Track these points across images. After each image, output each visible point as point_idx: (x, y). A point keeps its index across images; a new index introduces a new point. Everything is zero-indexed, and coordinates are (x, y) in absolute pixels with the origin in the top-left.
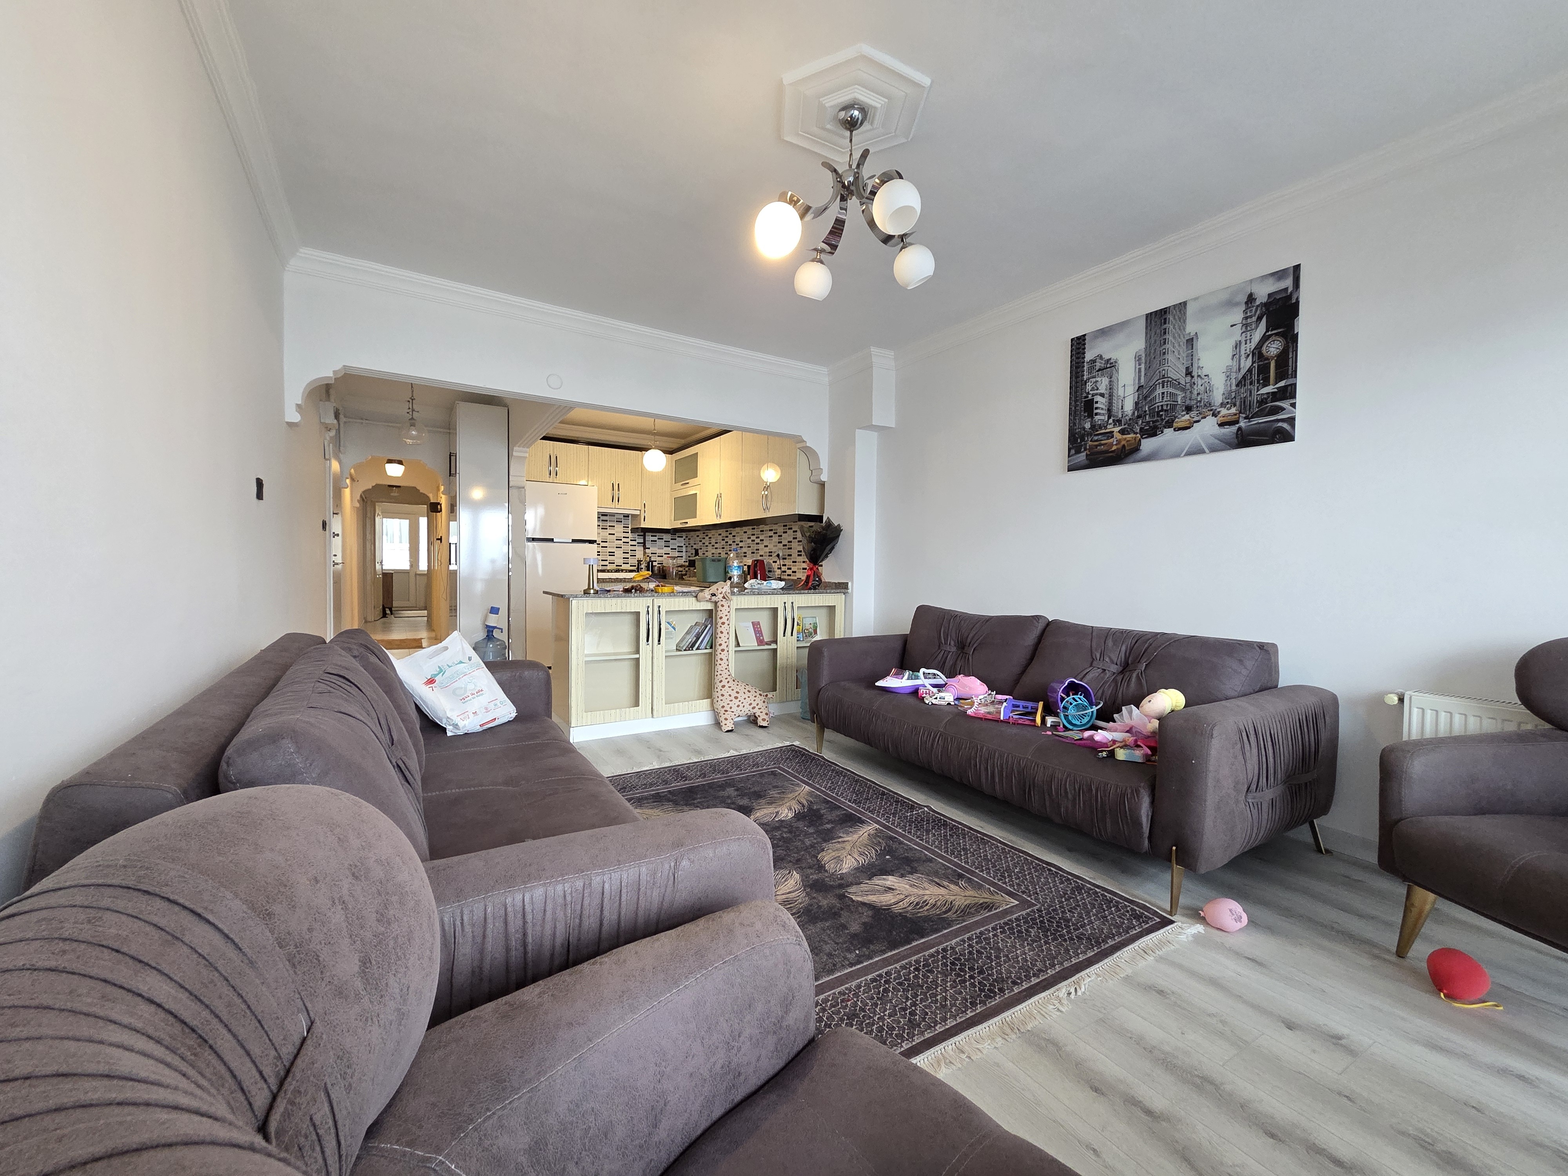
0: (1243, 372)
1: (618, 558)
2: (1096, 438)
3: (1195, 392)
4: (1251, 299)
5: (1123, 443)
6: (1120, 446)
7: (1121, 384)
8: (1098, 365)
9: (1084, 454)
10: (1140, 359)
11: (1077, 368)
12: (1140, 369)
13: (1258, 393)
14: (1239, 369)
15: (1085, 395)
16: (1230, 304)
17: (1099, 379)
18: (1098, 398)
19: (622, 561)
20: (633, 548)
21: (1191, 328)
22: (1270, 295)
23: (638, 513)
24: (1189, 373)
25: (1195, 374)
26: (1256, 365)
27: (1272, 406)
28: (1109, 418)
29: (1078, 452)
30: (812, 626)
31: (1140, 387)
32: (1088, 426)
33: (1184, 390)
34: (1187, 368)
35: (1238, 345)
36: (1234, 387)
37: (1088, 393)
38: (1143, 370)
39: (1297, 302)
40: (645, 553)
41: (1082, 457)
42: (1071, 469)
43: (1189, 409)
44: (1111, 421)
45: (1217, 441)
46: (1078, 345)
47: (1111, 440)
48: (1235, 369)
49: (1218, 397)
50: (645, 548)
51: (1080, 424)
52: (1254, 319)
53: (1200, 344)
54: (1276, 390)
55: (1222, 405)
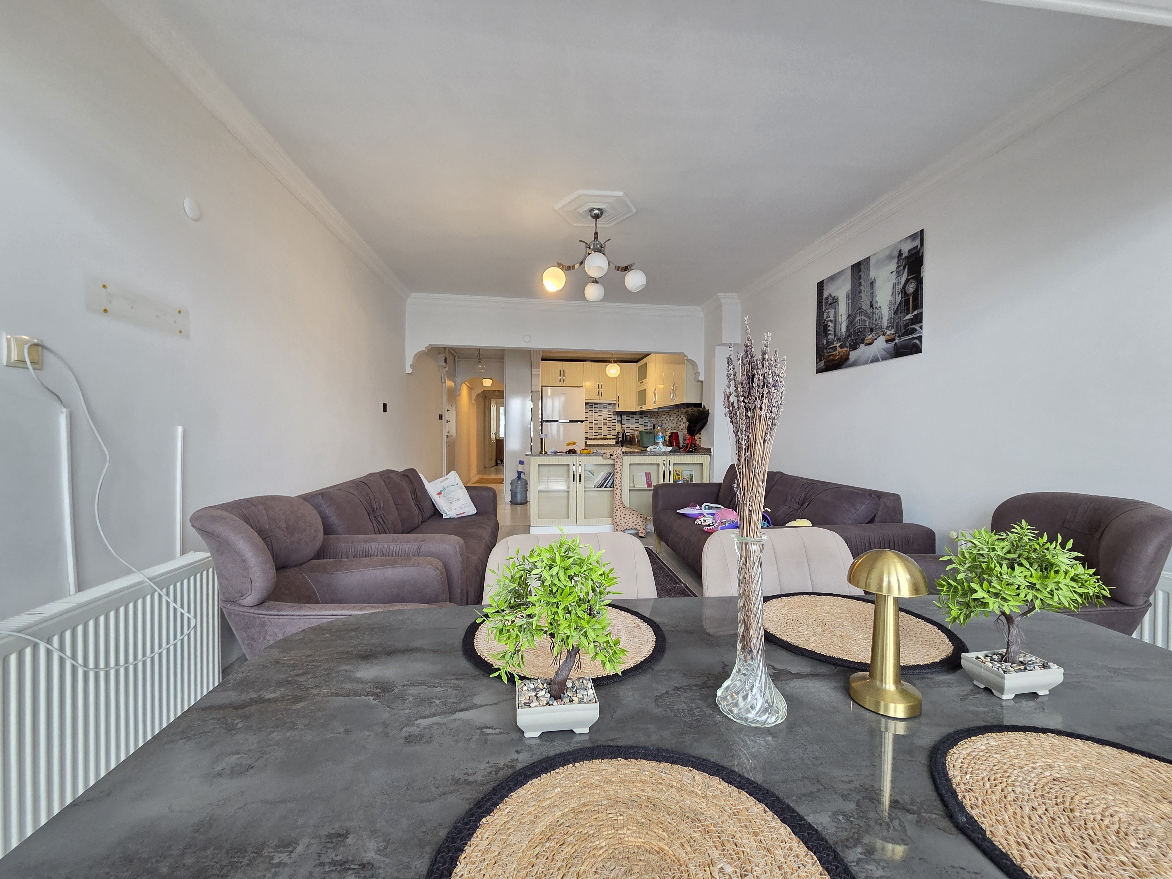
0: (897, 304)
1: (605, 431)
2: (829, 351)
3: (875, 319)
4: (900, 254)
5: (841, 354)
6: (840, 356)
7: (840, 314)
8: (830, 301)
9: (823, 362)
10: (849, 296)
11: (820, 303)
12: (849, 303)
13: (905, 319)
14: (895, 302)
15: (823, 321)
16: (890, 257)
17: (830, 310)
18: (830, 324)
19: (607, 432)
20: (614, 424)
21: (872, 275)
22: (909, 251)
23: (615, 402)
24: (871, 306)
25: (874, 306)
26: (903, 299)
27: (911, 328)
28: (835, 337)
29: (821, 360)
30: (689, 476)
31: (849, 316)
32: (825, 342)
33: (869, 318)
34: (871, 302)
35: (894, 286)
36: (893, 315)
37: (825, 320)
38: (850, 304)
39: (922, 255)
40: (622, 427)
41: (822, 364)
42: (818, 371)
43: (872, 330)
44: (835, 339)
45: (885, 353)
46: (821, 286)
47: (835, 352)
48: (893, 302)
49: (885, 323)
50: (622, 424)
51: (821, 341)
52: (902, 268)
53: (877, 285)
54: (912, 317)
55: (888, 328)
